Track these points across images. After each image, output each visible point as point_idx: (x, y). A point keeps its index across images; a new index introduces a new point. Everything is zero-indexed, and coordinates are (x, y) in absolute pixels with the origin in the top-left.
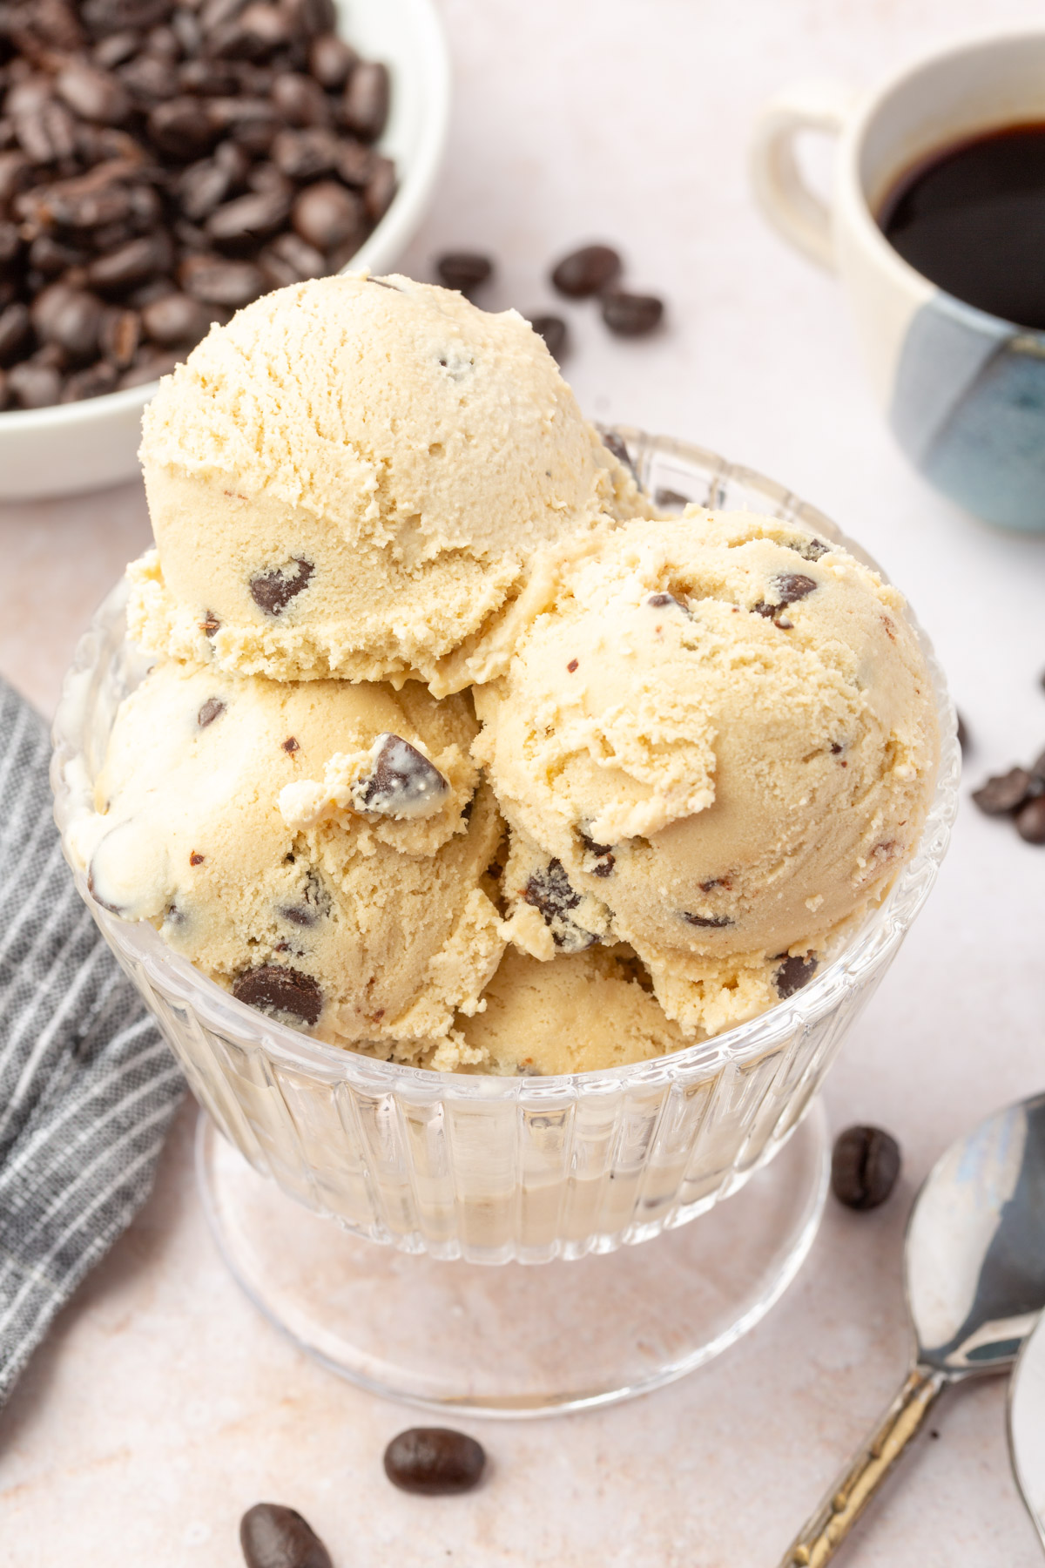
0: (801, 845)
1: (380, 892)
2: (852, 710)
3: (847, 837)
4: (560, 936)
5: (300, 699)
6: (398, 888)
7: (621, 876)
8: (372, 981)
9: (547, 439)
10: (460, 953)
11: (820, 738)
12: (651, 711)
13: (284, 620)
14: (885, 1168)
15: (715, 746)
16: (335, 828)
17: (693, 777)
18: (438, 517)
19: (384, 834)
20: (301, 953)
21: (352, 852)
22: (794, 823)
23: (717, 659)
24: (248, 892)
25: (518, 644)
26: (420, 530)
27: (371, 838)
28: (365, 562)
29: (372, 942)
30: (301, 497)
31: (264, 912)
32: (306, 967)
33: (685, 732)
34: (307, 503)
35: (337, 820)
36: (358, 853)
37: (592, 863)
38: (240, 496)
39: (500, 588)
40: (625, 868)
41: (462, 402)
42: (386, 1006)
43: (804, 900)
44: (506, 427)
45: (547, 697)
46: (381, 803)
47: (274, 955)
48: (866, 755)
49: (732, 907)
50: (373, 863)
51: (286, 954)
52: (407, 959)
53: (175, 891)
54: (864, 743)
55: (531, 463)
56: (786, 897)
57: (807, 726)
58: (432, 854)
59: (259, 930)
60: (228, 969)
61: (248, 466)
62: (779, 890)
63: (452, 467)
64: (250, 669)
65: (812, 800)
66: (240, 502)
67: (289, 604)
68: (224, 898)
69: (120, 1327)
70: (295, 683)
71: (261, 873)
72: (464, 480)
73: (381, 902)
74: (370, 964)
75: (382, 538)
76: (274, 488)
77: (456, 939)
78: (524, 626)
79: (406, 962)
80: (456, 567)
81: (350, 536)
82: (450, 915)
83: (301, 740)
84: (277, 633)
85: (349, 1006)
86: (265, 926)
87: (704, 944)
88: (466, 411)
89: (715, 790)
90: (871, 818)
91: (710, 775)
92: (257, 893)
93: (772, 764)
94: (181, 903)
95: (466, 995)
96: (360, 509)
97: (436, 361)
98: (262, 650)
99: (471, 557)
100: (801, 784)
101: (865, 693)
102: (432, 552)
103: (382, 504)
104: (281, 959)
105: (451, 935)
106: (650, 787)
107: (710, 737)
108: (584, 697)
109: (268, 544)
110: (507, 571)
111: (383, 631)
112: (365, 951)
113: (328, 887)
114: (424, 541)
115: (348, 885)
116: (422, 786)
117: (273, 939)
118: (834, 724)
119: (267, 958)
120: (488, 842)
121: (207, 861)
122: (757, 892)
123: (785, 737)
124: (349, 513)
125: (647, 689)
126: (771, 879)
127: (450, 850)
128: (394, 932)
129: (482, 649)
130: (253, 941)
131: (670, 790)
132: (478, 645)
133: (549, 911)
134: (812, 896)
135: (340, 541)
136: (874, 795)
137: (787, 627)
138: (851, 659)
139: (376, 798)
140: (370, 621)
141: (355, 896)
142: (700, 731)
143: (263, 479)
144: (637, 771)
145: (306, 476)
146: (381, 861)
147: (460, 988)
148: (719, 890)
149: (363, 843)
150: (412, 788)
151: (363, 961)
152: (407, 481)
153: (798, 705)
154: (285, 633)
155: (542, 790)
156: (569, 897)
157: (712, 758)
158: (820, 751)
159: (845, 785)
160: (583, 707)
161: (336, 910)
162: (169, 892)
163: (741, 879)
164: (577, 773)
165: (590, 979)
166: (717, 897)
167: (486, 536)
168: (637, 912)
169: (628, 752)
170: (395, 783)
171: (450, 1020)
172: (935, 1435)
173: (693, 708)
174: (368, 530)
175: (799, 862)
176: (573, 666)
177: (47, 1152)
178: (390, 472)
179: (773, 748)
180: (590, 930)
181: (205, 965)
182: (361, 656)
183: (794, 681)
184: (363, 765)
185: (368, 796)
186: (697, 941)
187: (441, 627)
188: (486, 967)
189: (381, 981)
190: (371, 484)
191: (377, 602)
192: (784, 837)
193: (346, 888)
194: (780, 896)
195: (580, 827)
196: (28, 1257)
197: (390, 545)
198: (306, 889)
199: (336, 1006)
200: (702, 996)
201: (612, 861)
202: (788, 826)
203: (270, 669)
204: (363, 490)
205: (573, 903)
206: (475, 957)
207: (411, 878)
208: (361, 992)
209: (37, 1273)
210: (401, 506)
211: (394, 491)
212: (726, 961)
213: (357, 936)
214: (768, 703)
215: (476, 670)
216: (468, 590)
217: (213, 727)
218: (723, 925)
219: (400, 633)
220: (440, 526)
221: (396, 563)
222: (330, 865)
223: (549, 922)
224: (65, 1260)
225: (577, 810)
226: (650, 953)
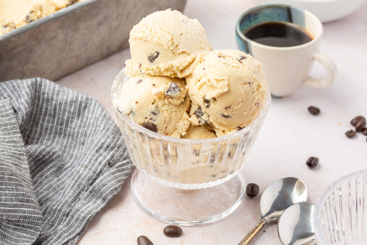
0: (243, 100)
1: (169, 111)
2: (252, 77)
3: (251, 101)
4: (200, 121)
5: (156, 78)
6: (172, 110)
7: (211, 107)
8: (166, 127)
9: (200, 36)
10: (182, 123)
11: (247, 80)
12: (217, 74)
13: (154, 63)
14: (256, 190)
15: (228, 80)
16: (161, 99)
17: (225, 85)
18: (181, 45)
19: (170, 100)
20: (154, 120)
21: (164, 103)
22: (242, 96)
23: (229, 66)
24: (145, 109)
25: (194, 67)
26: (178, 48)
27: (167, 101)
28: (169, 52)
29: (167, 119)
30: (158, 40)
31: (148, 112)
32: (155, 123)
33: (223, 78)
34: (159, 41)
35: (162, 97)
36: (165, 103)
37: (206, 104)
38: (147, 41)
39: (192, 59)
40: (212, 105)
41: (186, 28)
42: (169, 132)
43: (243, 113)
44: (194, 32)
45: (199, 75)
46: (169, 93)
47: (150, 120)
48: (255, 86)
49: (230, 113)
50: (168, 105)
51: (152, 120)
52: (173, 123)
53: (133, 109)
54: (254, 83)
55: (198, 39)
56: (240, 111)
57: (244, 78)
58: (178, 104)
59: (147, 116)
60: (141, 123)
61: (149, 36)
62: (239, 110)
63: (184, 38)
64: (147, 72)
65: (245, 92)
66: (147, 42)
67: (155, 60)
68: (141, 109)
69: (116, 211)
70: (155, 76)
71: (148, 105)
72: (186, 40)
73: (169, 113)
74: (166, 124)
75: (172, 48)
76: (153, 39)
77: (182, 121)
78: (195, 65)
79: (173, 124)
80: (184, 55)
81: (166, 47)
82: (181, 116)
83: (156, 84)
84: (152, 66)
85: (162, 131)
86: (148, 115)
87: (225, 122)
88: (187, 29)
89: (228, 88)
90: (256, 97)
91: (227, 85)
92: (147, 109)
93: (238, 84)
94: (133, 111)
95: (183, 131)
96: (168, 43)
97: (182, 21)
98: (149, 69)
99: (187, 53)
100: (243, 89)
101: (255, 75)
102: (180, 51)
103: (172, 43)
104: (151, 121)
105: (180, 120)
106: (217, 87)
107: (228, 79)
108: (206, 73)
109: (152, 49)
110: (193, 56)
111: (171, 64)
112: (166, 121)
113: (159, 109)
114: (179, 49)
115: (163, 109)
116: (177, 90)
117: (149, 117)
118: (249, 79)
119: (148, 121)
120: (188, 105)
121: (139, 103)
122: (235, 110)
123: (241, 80)
124: (166, 43)
125: (217, 71)
126: (237, 107)
127: (181, 105)
128: (171, 118)
129: (188, 69)
130: (146, 118)
131: (220, 88)
132: (187, 68)
133: (198, 117)
134: (245, 112)
135: (164, 48)
136: (256, 93)
137: (241, 62)
138: (252, 69)
139: (169, 92)
140: (169, 63)
141: (164, 111)
142: (226, 77)
143: (151, 38)
144: (214, 85)
145: (159, 37)
146: (169, 105)
147: (182, 130)
148: (228, 109)
149: (166, 101)
150: (175, 90)
151: (165, 123)
152: (176, 39)
153: (243, 74)
154: (154, 66)
155: (198, 91)
156: (202, 114)
157: (228, 82)
158: (246, 83)
159: (251, 91)
160: (205, 75)
161: (161, 113)
162: (131, 109)
163: (232, 107)
164: (204, 87)
165: (205, 131)
166: (228, 111)
167: (190, 50)
168: (214, 115)
169: (213, 82)
170: (172, 89)
171: (180, 136)
172: (264, 231)
173: (225, 74)
174: (169, 47)
175: (242, 104)
176: (204, 69)
177: (102, 180)
178: (173, 37)
179: (238, 82)
180: (205, 120)
181: (137, 122)
182: (167, 70)
183: (242, 71)
184: (167, 87)
185: (167, 92)
186: (224, 121)
187: (181, 64)
188: (187, 127)
189: (168, 127)
190: (170, 38)
191: (170, 60)
192: (240, 98)
193: (162, 109)
194: (239, 111)
195: (204, 98)
196: (97, 199)
197: (173, 50)
198: (156, 109)
199: (160, 131)
200: (224, 134)
201: (210, 104)
202: (241, 96)
203: (151, 72)
204: (169, 40)
205: (202, 115)
206: (185, 124)
207: (174, 109)
208: (165, 129)
209: (99, 201)
210: (175, 43)
211: (174, 40)
212: (229, 127)
213: (164, 118)
214: (238, 74)
215: (187, 73)
216: (186, 58)
217: (140, 83)
218: (229, 117)
219: (174, 64)
220: (182, 47)
221: (174, 53)
222: (160, 105)
223: (198, 118)
224: (104, 199)
225: (204, 94)
226: (216, 124)
